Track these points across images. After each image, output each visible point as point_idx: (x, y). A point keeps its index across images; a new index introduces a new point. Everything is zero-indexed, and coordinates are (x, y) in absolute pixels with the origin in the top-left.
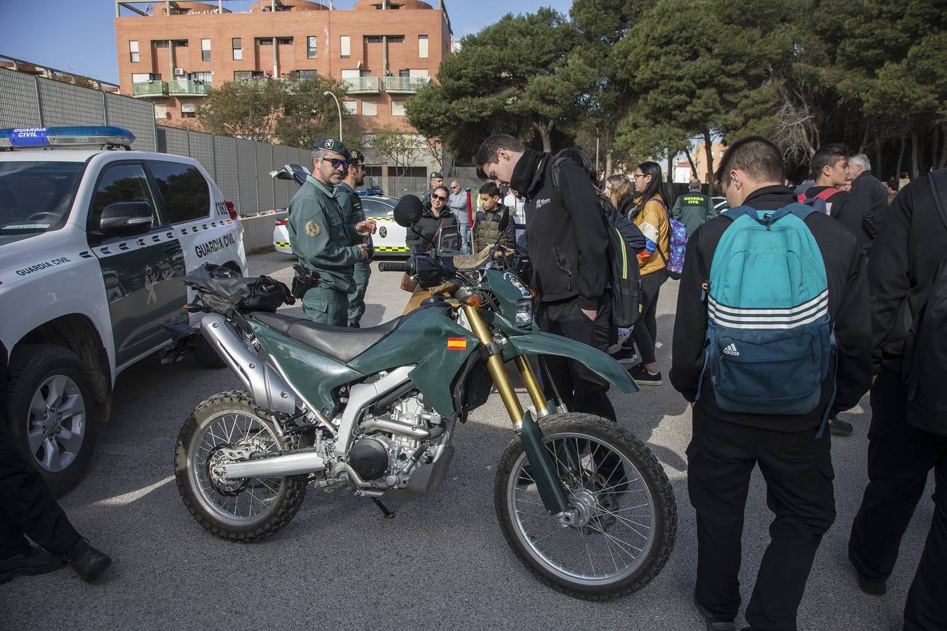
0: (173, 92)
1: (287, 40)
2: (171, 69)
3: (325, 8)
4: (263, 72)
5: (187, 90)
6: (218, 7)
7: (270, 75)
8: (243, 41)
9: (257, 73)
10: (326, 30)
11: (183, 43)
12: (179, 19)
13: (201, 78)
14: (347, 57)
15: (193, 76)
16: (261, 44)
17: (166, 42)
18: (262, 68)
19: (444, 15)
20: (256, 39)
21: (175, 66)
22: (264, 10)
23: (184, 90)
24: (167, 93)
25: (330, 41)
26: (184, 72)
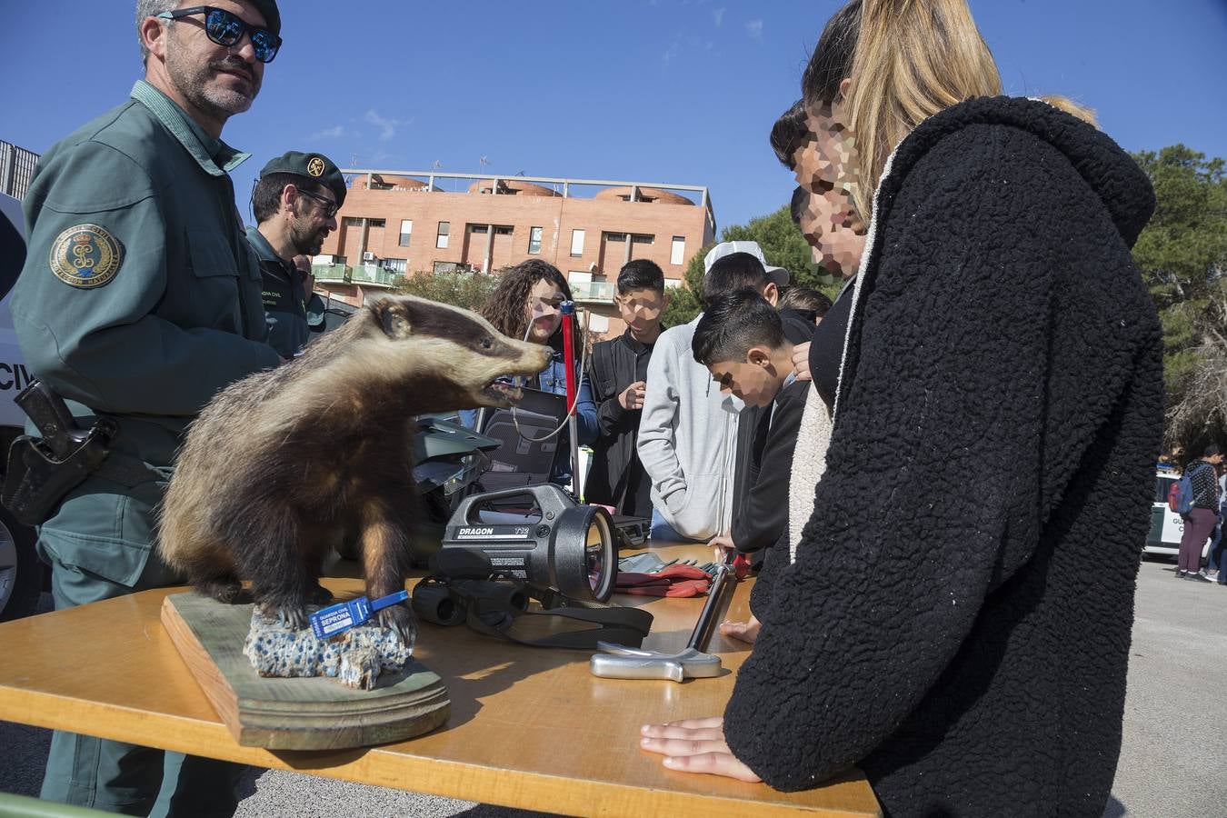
0: (357, 279)
1: (506, 230)
2: (360, 253)
3: (559, 195)
4: (470, 266)
5: (374, 279)
6: (428, 185)
7: (478, 269)
8: (451, 226)
9: (463, 265)
10: (556, 221)
11: (379, 223)
12: (380, 193)
13: (393, 266)
14: (579, 256)
15: (384, 263)
16: (474, 231)
17: (360, 220)
18: (470, 261)
19: (710, 215)
20: (468, 225)
21: (365, 249)
22: (483, 192)
23: (370, 278)
24: (350, 280)
25: (559, 234)
26: (375, 257)
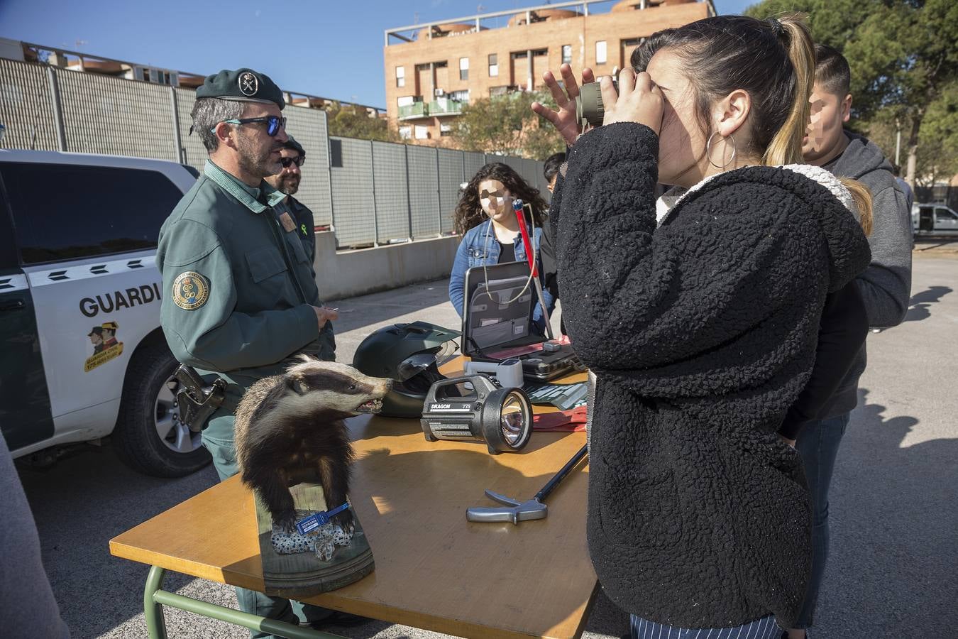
0: (433, 113)
1: (542, 52)
2: (432, 91)
3: (581, 15)
4: (517, 87)
5: (446, 110)
6: (475, 26)
7: (524, 88)
8: (498, 57)
9: (512, 87)
10: (581, 38)
11: (443, 64)
12: (441, 41)
13: (459, 96)
14: (603, 64)
15: (452, 96)
16: (517, 57)
17: (428, 65)
18: (518, 82)
19: (711, 8)
20: (511, 54)
21: (436, 87)
22: (520, 24)
23: (443, 110)
24: (428, 114)
25: (585, 48)
26: (444, 92)
